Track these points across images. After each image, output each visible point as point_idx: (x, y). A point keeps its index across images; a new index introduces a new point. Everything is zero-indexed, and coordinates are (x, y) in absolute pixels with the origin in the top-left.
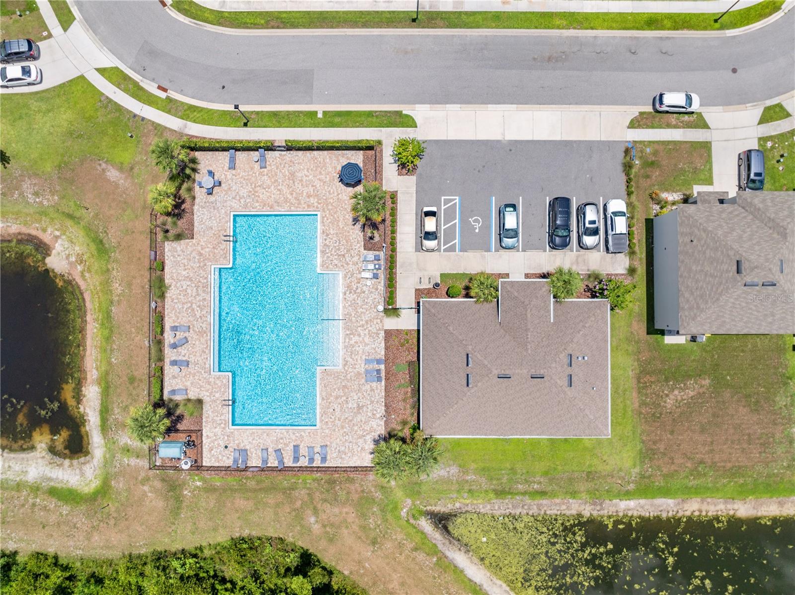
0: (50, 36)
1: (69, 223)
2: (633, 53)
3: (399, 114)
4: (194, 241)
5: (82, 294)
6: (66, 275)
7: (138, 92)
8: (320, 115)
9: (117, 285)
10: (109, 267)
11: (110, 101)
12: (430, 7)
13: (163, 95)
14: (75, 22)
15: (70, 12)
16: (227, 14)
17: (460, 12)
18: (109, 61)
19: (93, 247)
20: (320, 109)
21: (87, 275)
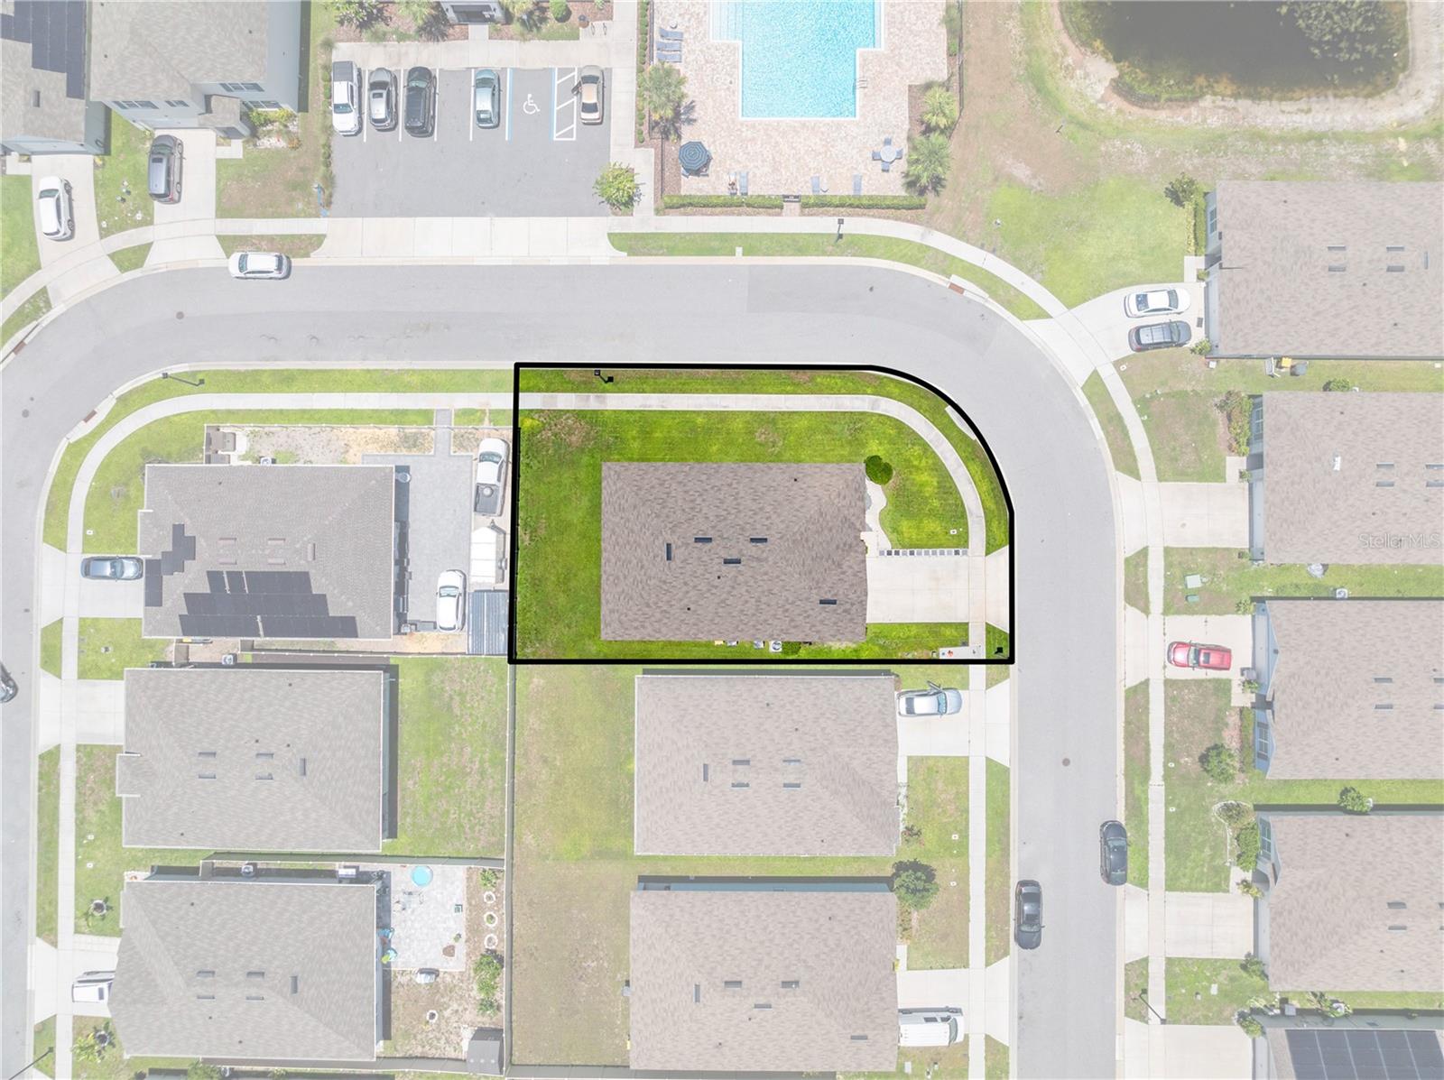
0: (1117, 364)
1: (1085, 117)
2: (314, 337)
3: (632, 252)
4: (908, 83)
5: (1066, 28)
6: (1089, 53)
7: (990, 283)
8: (739, 250)
9: (1014, 32)
10: (1026, 57)
11: (1029, 272)
12: (588, 397)
13: (956, 279)
14: (1081, 383)
15: (1089, 398)
16: (869, 391)
17: (547, 391)
18: (1033, 329)
19: (1050, 84)
20: (739, 259)
21: (1058, 50)
